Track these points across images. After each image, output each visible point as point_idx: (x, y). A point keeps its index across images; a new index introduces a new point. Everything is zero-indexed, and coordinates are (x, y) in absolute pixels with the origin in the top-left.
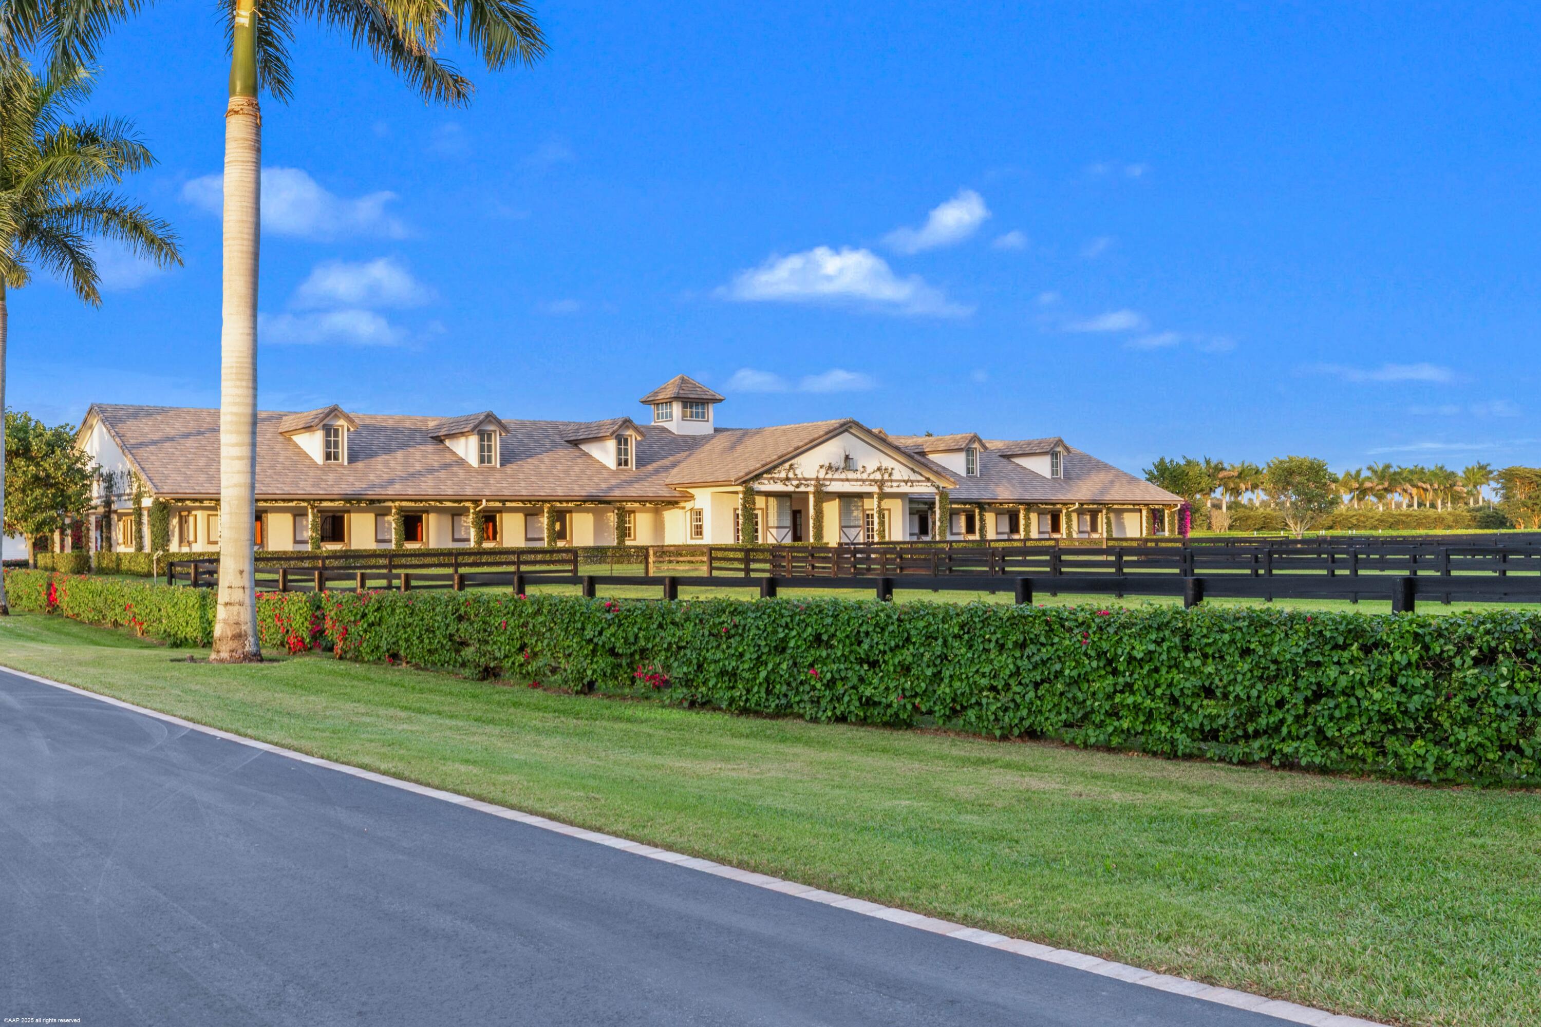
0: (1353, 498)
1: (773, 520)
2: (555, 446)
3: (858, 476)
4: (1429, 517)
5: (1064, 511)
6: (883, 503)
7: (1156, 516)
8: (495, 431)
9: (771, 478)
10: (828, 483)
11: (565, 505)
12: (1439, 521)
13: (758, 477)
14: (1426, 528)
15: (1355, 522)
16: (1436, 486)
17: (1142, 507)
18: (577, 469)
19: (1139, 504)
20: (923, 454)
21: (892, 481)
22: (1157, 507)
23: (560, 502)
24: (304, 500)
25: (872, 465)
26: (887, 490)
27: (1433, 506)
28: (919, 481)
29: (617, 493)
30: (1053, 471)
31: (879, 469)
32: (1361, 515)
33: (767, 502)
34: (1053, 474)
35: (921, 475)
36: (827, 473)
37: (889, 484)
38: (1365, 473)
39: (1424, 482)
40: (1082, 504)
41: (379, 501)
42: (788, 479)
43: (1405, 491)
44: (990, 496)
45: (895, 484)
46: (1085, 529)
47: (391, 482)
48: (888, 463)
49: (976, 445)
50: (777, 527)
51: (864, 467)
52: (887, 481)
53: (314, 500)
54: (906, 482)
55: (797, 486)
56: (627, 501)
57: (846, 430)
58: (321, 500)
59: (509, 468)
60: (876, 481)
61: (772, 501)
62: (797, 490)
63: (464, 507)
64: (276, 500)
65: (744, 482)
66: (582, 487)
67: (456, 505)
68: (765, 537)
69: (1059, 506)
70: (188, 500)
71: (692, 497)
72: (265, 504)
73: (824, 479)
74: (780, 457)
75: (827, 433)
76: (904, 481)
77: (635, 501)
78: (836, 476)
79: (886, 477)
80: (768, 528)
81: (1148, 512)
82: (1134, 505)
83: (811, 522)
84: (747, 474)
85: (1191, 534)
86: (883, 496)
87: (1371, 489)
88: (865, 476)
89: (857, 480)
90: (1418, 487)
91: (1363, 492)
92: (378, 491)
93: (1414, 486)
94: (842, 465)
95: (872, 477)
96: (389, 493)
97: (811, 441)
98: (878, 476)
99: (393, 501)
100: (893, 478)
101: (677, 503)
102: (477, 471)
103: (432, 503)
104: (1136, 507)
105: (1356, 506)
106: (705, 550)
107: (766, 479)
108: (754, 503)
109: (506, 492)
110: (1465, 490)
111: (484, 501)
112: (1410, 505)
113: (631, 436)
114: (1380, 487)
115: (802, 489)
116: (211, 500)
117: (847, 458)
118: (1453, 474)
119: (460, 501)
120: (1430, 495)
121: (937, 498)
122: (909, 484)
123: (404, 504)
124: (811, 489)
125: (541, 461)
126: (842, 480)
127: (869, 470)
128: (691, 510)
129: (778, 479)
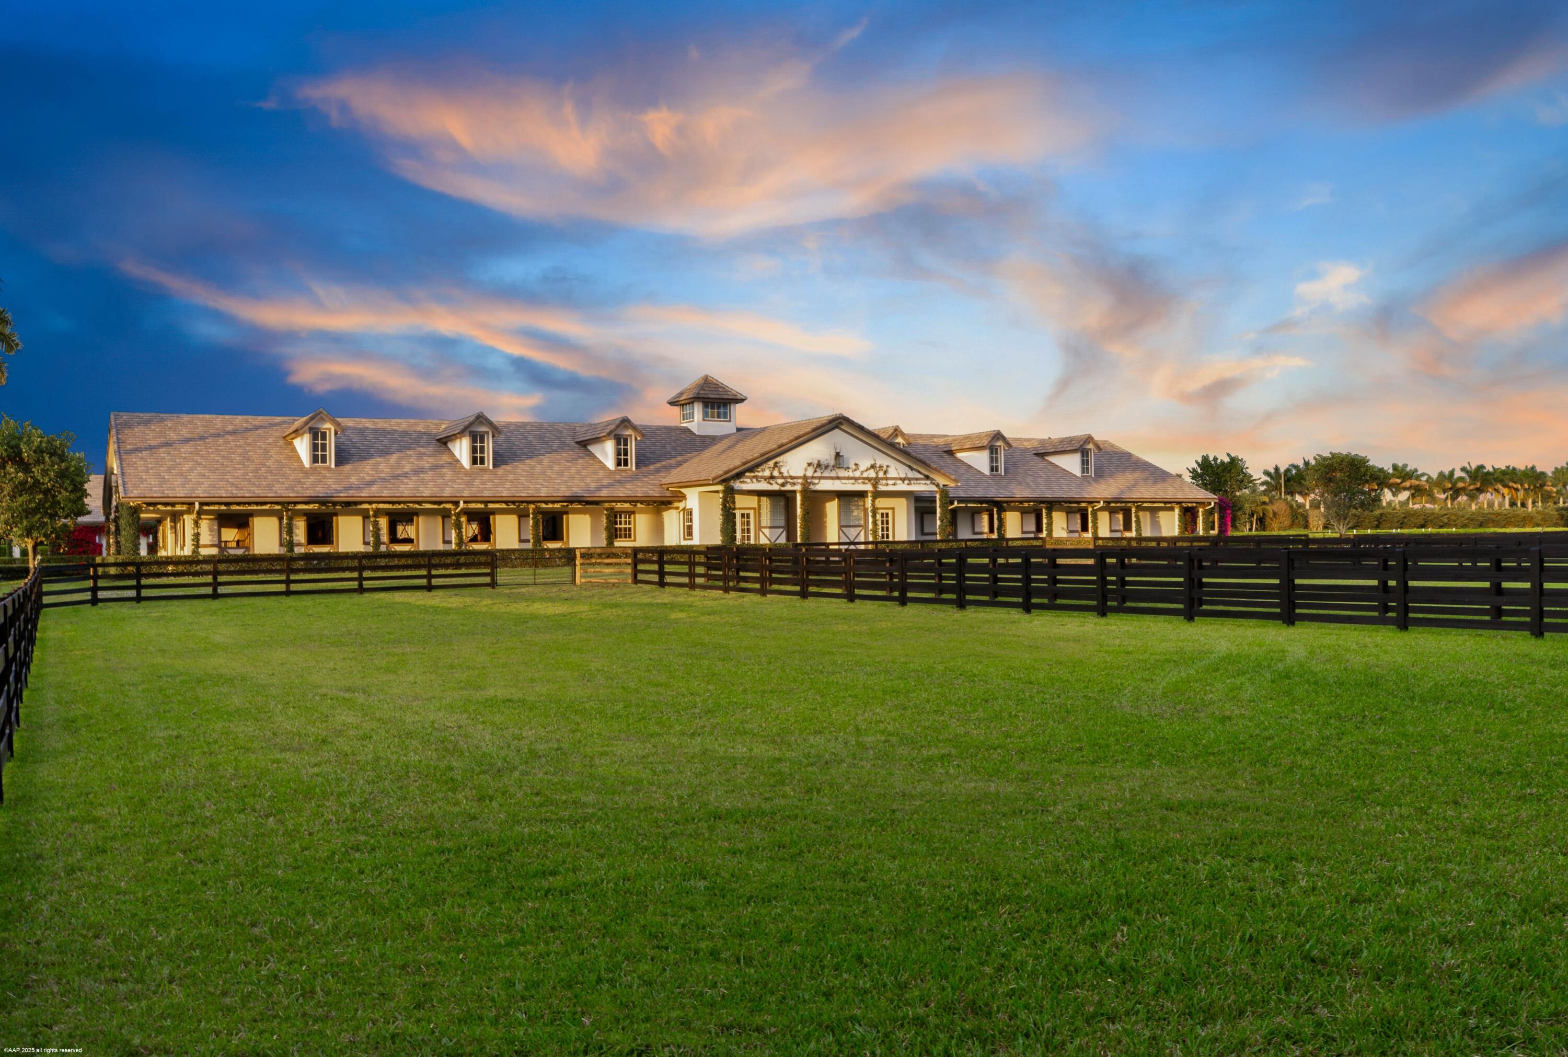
0: (1447, 498)
1: (766, 520)
2: (563, 446)
3: (851, 474)
4: (1518, 515)
5: (1090, 510)
6: (877, 501)
7: (1189, 513)
8: (487, 433)
9: (754, 477)
10: (816, 481)
11: (550, 506)
12: (1527, 520)
13: (739, 475)
14: (1518, 526)
15: (1446, 521)
16: (1526, 486)
17: (1173, 505)
18: (573, 470)
19: (1170, 503)
20: (951, 453)
21: (887, 479)
22: (1190, 505)
23: (546, 502)
24: (277, 503)
25: (865, 464)
26: (882, 488)
27: (1523, 505)
28: (917, 479)
29: (604, 493)
30: (1083, 468)
31: (873, 467)
32: (1452, 514)
33: (759, 501)
34: (1083, 472)
35: (920, 472)
36: (815, 471)
37: (884, 482)
38: (1458, 474)
39: (1515, 483)
40: (1109, 503)
41: (356, 503)
42: (772, 477)
43: (1497, 491)
44: (1008, 494)
45: (891, 482)
46: (1117, 528)
47: (370, 483)
48: (883, 461)
49: (1000, 443)
50: (770, 527)
51: (856, 464)
52: (882, 479)
53: (289, 503)
54: (903, 480)
55: (783, 485)
56: (616, 502)
57: (837, 427)
58: (295, 503)
59: (500, 471)
60: (869, 479)
61: (765, 501)
62: (782, 489)
63: (444, 508)
64: (249, 504)
65: (724, 481)
66: (569, 488)
67: (436, 506)
68: (757, 537)
69: (1083, 505)
70: (160, 503)
71: (684, 497)
72: (238, 508)
73: (813, 477)
74: (762, 455)
75: (814, 430)
76: (901, 479)
77: (625, 502)
78: (826, 474)
79: (881, 474)
80: (760, 528)
81: (1180, 511)
82: (1165, 503)
83: (798, 521)
84: (726, 473)
85: (1232, 533)
86: (877, 494)
87: (1464, 489)
88: (857, 474)
89: (848, 478)
90: (1509, 487)
91: (1456, 492)
92: (352, 493)
93: (1505, 486)
94: (832, 462)
95: (865, 475)
96: (363, 495)
97: (797, 438)
98: (872, 474)
99: (370, 503)
100: (889, 475)
101: (670, 503)
102: (467, 473)
103: (411, 505)
104: (1168, 505)
105: (1449, 505)
106: (629, 551)
107: (748, 477)
108: (734, 503)
109: (486, 493)
110: (1555, 490)
111: (461, 502)
112: (1500, 505)
113: (630, 436)
114: (1472, 487)
115: (788, 487)
116: (183, 503)
117: (838, 455)
118: (1543, 474)
119: (440, 503)
120: (1521, 494)
121: (938, 496)
122: (906, 482)
123: (381, 506)
124: (798, 488)
125: (540, 463)
126: (832, 478)
127: (862, 468)
128: (684, 509)
129: (762, 477)
